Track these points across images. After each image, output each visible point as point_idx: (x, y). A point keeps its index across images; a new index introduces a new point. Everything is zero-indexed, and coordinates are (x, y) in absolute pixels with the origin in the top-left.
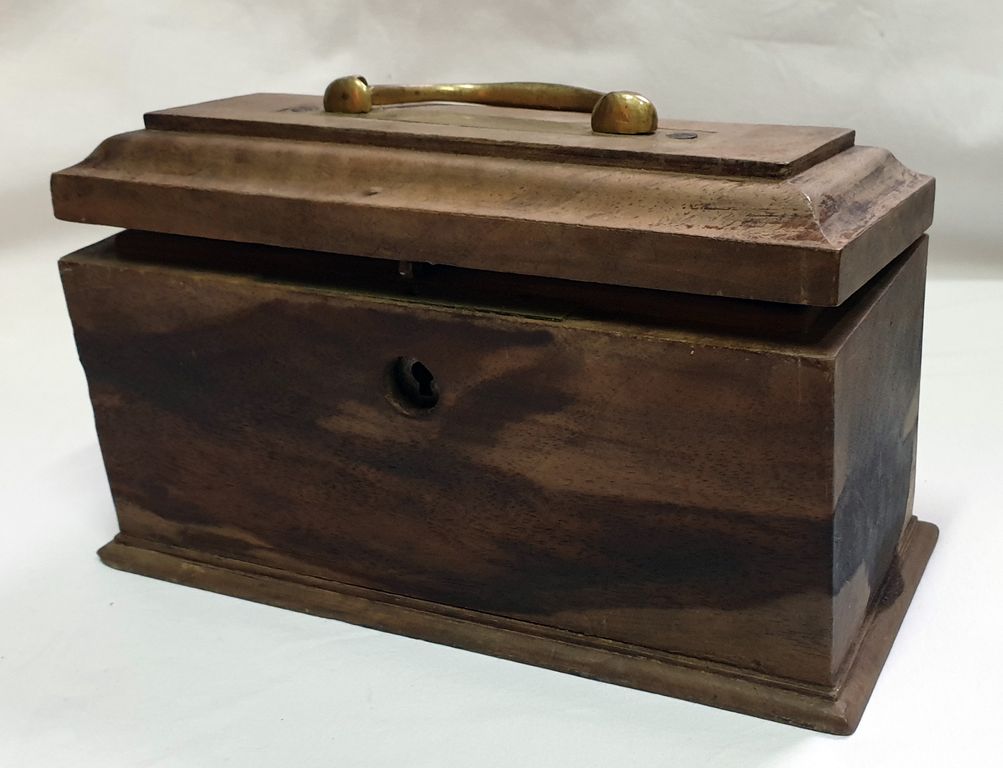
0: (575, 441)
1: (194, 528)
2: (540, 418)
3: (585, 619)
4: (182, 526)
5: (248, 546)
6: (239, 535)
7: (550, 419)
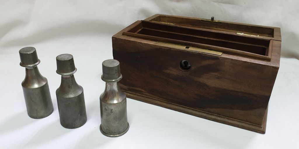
0: (218, 78)
1: (131, 88)
2: (212, 73)
3: (212, 110)
4: (128, 87)
5: (142, 92)
6: (140, 90)
7: (214, 74)
